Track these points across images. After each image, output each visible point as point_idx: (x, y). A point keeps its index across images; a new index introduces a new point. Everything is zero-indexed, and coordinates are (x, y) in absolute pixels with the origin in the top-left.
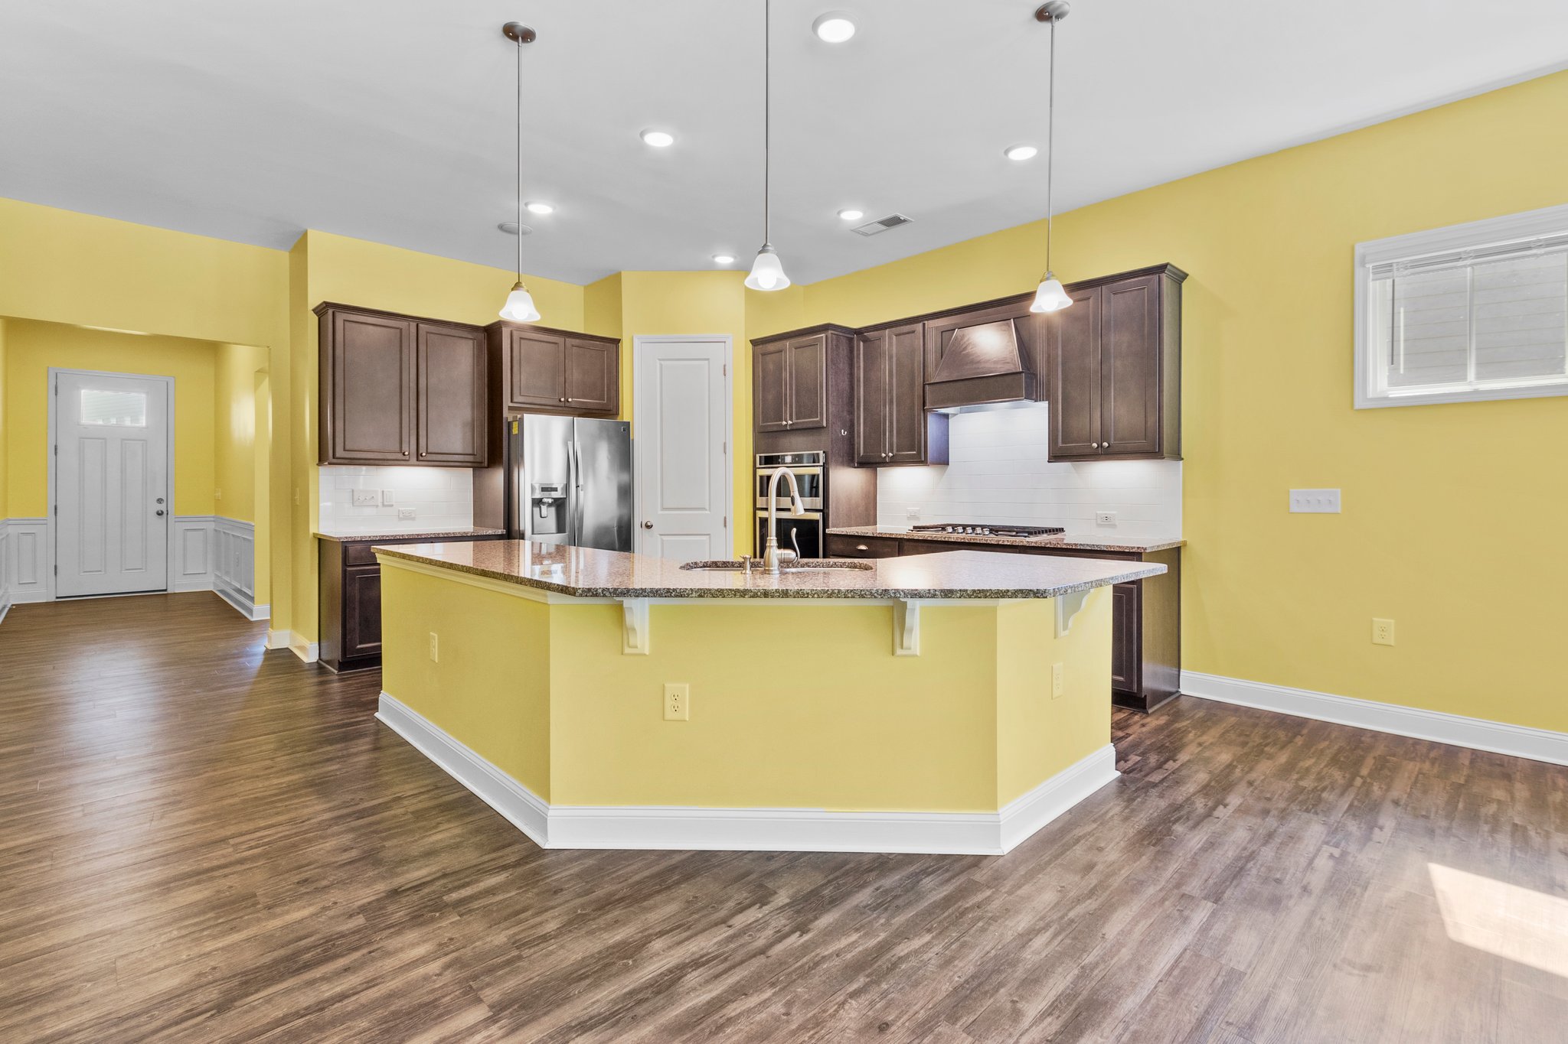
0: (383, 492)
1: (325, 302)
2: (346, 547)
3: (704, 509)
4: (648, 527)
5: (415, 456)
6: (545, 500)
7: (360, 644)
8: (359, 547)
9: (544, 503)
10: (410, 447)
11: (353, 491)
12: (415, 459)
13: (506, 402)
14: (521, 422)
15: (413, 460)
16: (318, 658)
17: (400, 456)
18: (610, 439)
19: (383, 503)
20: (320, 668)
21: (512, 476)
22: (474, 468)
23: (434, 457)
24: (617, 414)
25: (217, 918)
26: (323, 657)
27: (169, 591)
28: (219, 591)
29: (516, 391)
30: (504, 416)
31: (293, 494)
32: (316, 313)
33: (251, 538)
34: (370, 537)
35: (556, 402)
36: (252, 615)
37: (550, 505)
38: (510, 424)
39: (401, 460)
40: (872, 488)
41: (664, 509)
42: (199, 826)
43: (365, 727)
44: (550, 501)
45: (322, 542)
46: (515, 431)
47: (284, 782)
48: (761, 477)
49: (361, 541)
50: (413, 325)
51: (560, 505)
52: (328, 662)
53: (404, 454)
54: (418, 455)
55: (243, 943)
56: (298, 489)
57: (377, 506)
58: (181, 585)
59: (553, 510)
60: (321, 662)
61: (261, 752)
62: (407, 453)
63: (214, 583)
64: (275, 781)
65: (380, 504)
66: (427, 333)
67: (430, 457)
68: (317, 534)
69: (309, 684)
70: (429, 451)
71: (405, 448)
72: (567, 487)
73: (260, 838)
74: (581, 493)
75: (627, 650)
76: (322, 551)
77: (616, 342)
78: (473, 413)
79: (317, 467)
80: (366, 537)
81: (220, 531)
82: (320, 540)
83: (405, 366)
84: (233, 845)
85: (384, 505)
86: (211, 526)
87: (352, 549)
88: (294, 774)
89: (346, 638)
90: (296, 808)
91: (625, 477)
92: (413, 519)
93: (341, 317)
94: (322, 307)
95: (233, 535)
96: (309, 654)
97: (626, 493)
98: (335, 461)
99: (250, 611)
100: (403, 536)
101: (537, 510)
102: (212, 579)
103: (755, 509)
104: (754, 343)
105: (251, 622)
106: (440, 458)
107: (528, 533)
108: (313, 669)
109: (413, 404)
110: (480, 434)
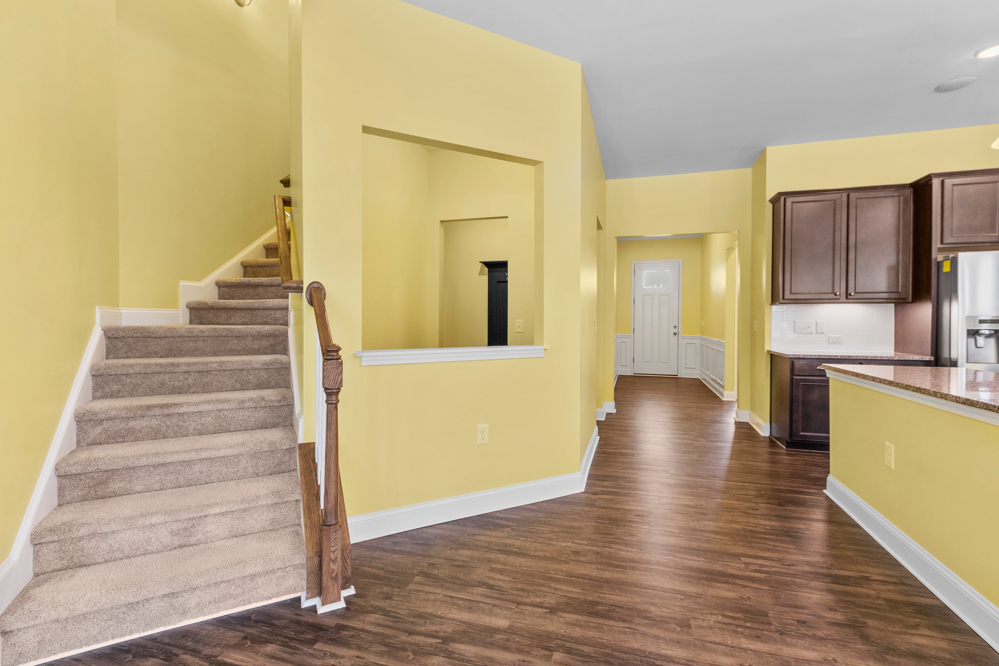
0: (817, 323)
1: (779, 193)
2: (793, 361)
5: (845, 294)
6: (982, 331)
7: (803, 432)
8: (802, 362)
9: (980, 335)
10: (840, 290)
11: (794, 322)
12: (845, 298)
13: (936, 244)
14: (954, 262)
15: (843, 298)
16: (769, 434)
17: (833, 296)
19: (816, 331)
20: (771, 441)
21: (942, 310)
22: (896, 304)
23: (861, 296)
25: (746, 621)
26: (773, 434)
27: (679, 376)
28: (702, 379)
29: (946, 233)
30: (934, 256)
31: (752, 324)
32: (771, 202)
33: (723, 351)
34: (811, 356)
36: (723, 396)
37: (989, 336)
38: (939, 265)
39: (834, 299)
42: (719, 537)
43: (817, 499)
44: (987, 332)
45: (774, 357)
46: (946, 270)
47: (768, 525)
49: (804, 358)
50: (845, 195)
52: (777, 438)
53: (836, 295)
54: (847, 295)
55: (768, 656)
56: (756, 321)
57: (812, 333)
58: (684, 374)
59: (992, 339)
60: (771, 437)
61: (747, 495)
62: (838, 294)
63: (700, 374)
64: (762, 522)
65: (814, 332)
66: (857, 198)
67: (857, 296)
68: (770, 351)
69: (764, 450)
70: (857, 291)
71: (837, 290)
73: (761, 566)
76: (773, 362)
79: (770, 306)
80: (808, 355)
81: (703, 345)
82: (771, 355)
83: (837, 227)
84: (745, 563)
85: (817, 333)
86: (698, 342)
87: (797, 364)
88: (773, 521)
89: (792, 426)
90: (781, 551)
92: (841, 343)
93: (789, 200)
94: (777, 196)
95: (711, 348)
96: (764, 429)
98: (784, 301)
99: (722, 394)
100: (836, 356)
101: (972, 340)
102: (699, 372)
105: (723, 401)
106: (866, 296)
107: (962, 360)
108: (766, 442)
109: (844, 256)
110: (906, 276)
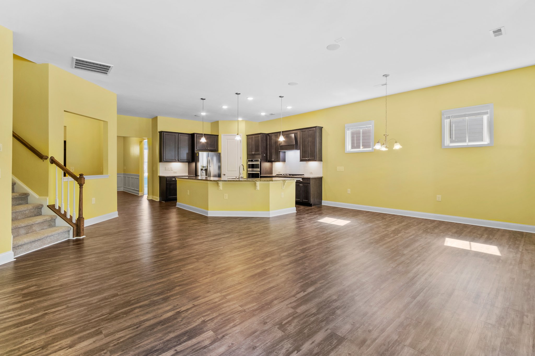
0: (171, 168)
1: (161, 131)
3: (236, 171)
4: (225, 175)
6: (203, 169)
7: (169, 197)
8: (169, 178)
9: (203, 170)
10: (177, 159)
11: (166, 167)
13: (196, 149)
14: (199, 153)
16: (159, 200)
17: (175, 160)
18: (216, 156)
20: (160, 202)
21: (197, 164)
22: (188, 163)
23: (181, 160)
24: (218, 151)
26: (161, 199)
29: (197, 147)
30: (195, 152)
32: (159, 133)
33: (138, 178)
35: (205, 149)
37: (204, 170)
38: (196, 154)
39: (175, 161)
40: (271, 167)
41: (228, 171)
45: (161, 178)
46: (197, 155)
48: (248, 164)
50: (177, 134)
51: (206, 170)
52: (162, 201)
54: (178, 160)
56: (154, 167)
59: (205, 171)
63: (124, 189)
66: (180, 136)
68: (159, 176)
71: (176, 159)
72: (208, 166)
74: (210, 168)
75: (219, 189)
77: (218, 136)
78: (188, 151)
79: (159, 163)
81: (126, 177)
83: (176, 142)
85: (171, 170)
87: (167, 178)
89: (167, 195)
91: (219, 164)
92: (177, 173)
93: (164, 133)
95: (131, 177)
96: (157, 199)
97: (220, 168)
98: (162, 161)
101: (202, 171)
103: (247, 171)
104: (247, 136)
105: (139, 196)
107: (200, 175)
108: (158, 202)
109: (177, 150)
110: (190, 156)
